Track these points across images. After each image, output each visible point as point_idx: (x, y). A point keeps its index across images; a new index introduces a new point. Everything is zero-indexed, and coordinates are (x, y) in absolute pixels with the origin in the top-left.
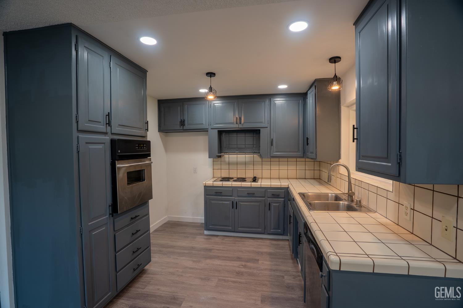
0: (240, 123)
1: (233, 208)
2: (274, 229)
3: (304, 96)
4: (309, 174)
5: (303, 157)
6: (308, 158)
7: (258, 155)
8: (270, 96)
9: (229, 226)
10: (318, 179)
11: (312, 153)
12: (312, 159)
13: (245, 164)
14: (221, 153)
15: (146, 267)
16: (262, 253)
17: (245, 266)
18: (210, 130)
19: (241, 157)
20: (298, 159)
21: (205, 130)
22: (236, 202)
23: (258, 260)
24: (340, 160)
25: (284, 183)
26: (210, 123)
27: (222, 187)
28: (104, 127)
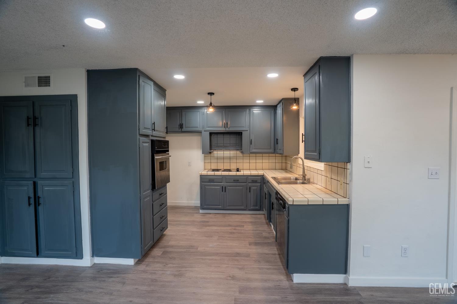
0: (227, 127)
1: (222, 191)
2: (253, 206)
3: (274, 107)
4: (278, 166)
5: (274, 153)
6: (277, 153)
7: (240, 152)
8: (249, 107)
9: (219, 205)
10: (285, 169)
11: (280, 150)
12: (280, 154)
13: (230, 158)
14: (211, 150)
15: (165, 233)
16: (246, 222)
17: (235, 229)
18: (203, 132)
19: (227, 153)
20: (270, 155)
21: (199, 132)
22: (225, 187)
23: (244, 226)
24: (299, 155)
25: (261, 172)
26: (203, 127)
27: (214, 176)
28: (151, 132)
